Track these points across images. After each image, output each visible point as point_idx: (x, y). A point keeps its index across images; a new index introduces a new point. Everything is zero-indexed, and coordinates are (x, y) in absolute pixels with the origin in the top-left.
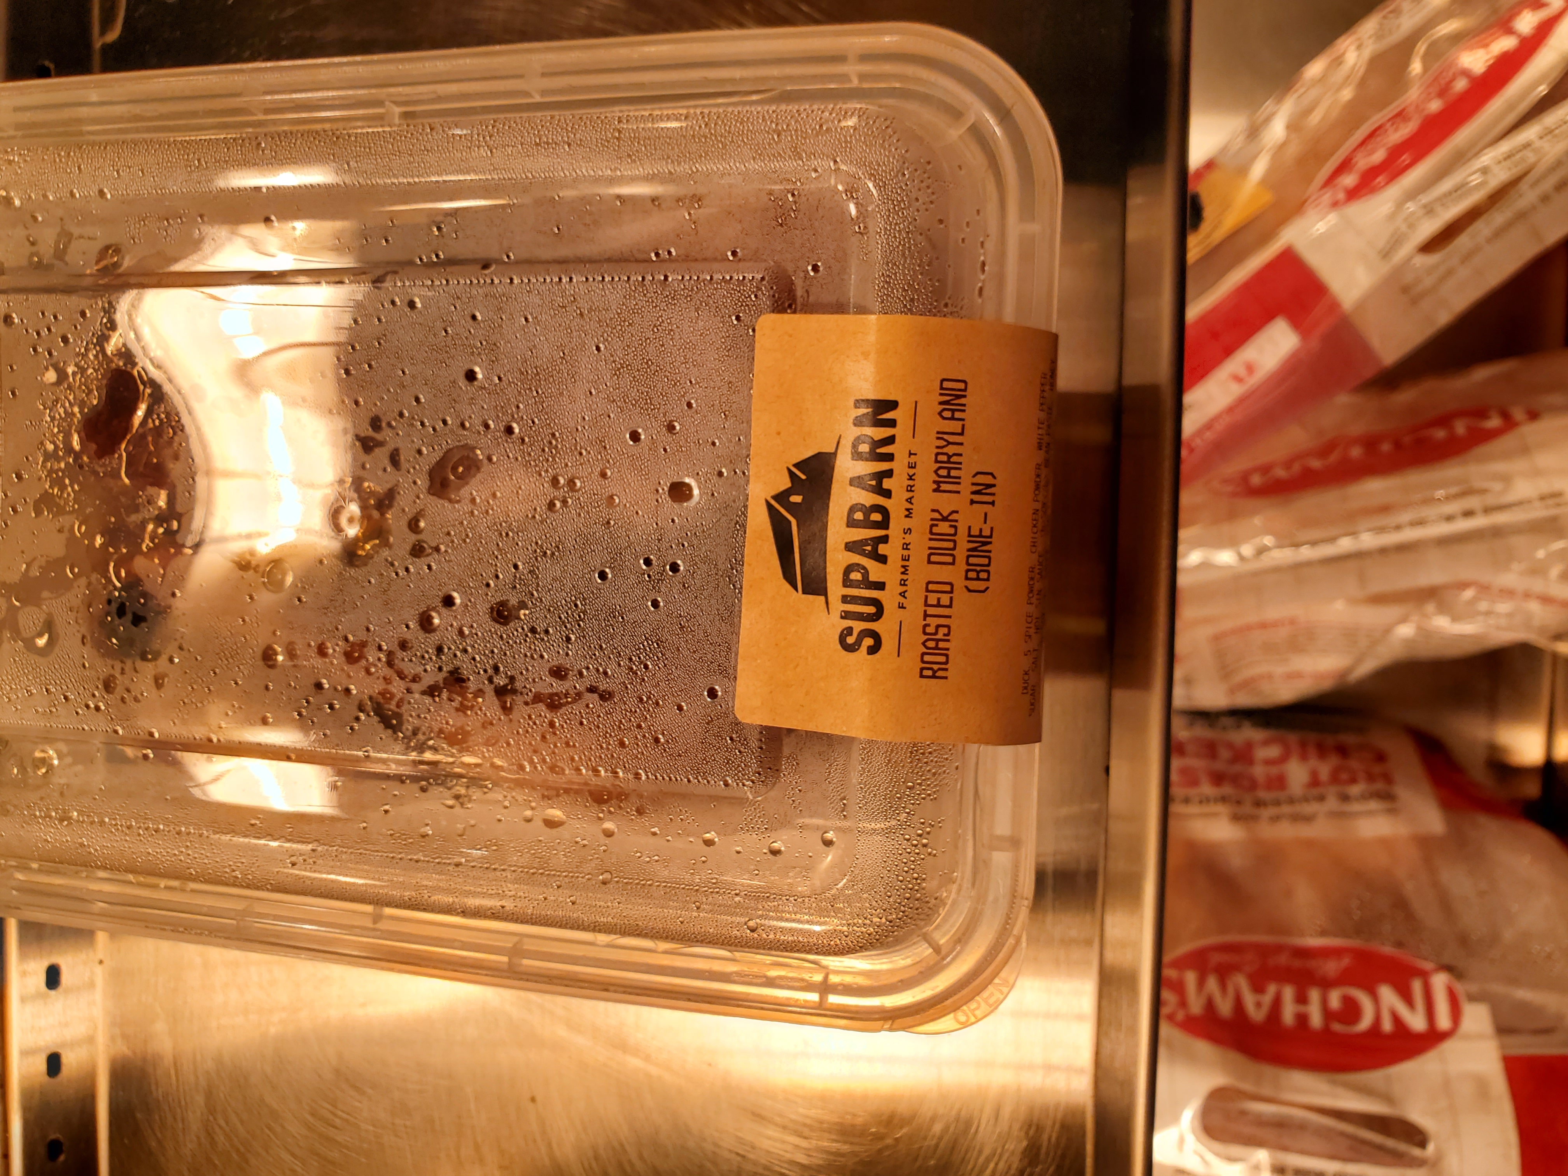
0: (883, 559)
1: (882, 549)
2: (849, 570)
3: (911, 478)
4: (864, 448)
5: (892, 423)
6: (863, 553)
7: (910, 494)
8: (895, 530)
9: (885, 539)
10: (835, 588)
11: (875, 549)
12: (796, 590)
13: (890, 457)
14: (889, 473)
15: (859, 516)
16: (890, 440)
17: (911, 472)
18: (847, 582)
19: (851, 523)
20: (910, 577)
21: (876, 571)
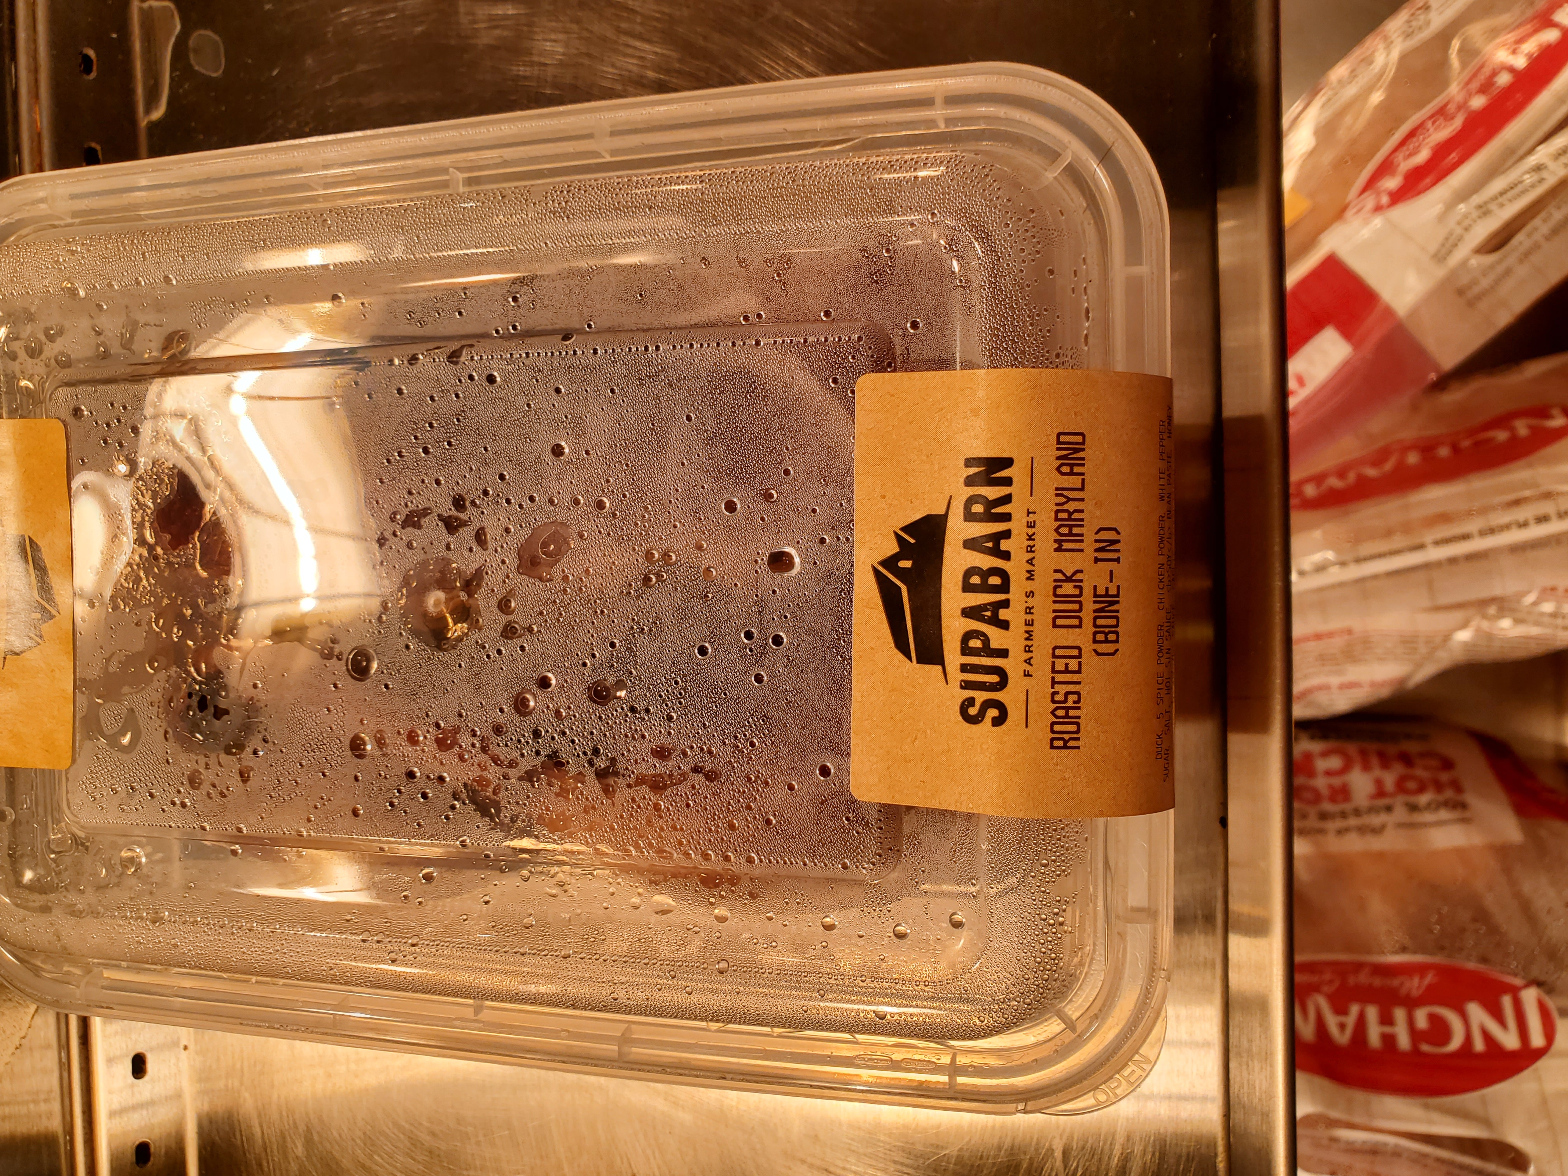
0: (1004, 625)
1: (1003, 614)
2: (967, 636)
3: (1030, 538)
4: (978, 508)
5: (1008, 482)
6: (982, 619)
7: (1031, 555)
8: (1016, 594)
9: (1005, 604)
10: (953, 656)
11: (995, 614)
12: (911, 661)
13: (1007, 517)
14: (1007, 534)
15: (975, 580)
16: (1007, 499)
17: (1030, 531)
18: (966, 650)
19: (967, 587)
20: (1035, 643)
21: (997, 638)
